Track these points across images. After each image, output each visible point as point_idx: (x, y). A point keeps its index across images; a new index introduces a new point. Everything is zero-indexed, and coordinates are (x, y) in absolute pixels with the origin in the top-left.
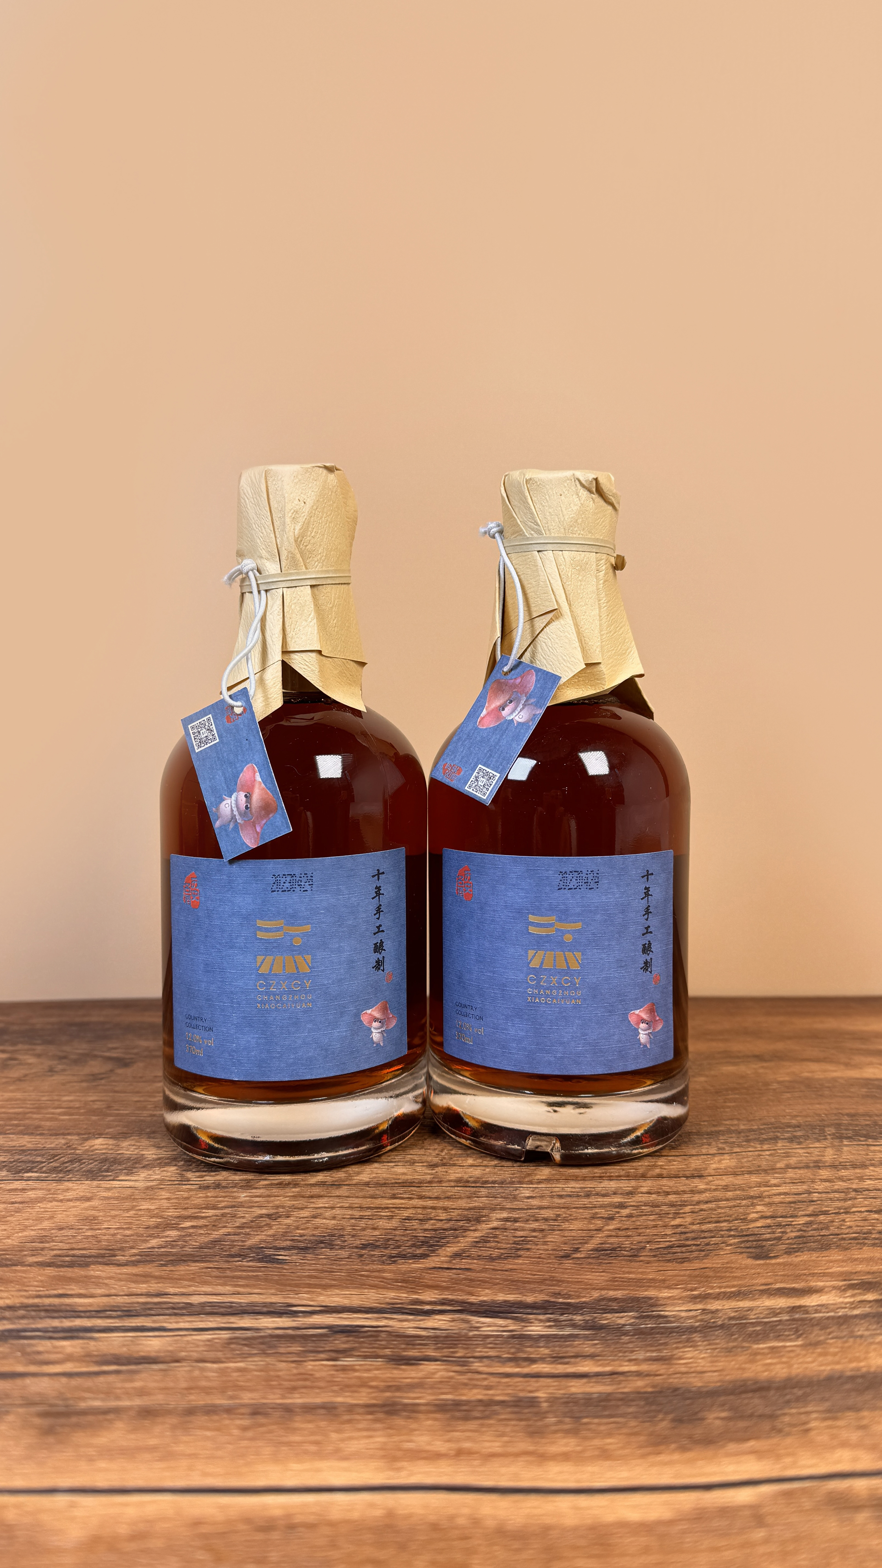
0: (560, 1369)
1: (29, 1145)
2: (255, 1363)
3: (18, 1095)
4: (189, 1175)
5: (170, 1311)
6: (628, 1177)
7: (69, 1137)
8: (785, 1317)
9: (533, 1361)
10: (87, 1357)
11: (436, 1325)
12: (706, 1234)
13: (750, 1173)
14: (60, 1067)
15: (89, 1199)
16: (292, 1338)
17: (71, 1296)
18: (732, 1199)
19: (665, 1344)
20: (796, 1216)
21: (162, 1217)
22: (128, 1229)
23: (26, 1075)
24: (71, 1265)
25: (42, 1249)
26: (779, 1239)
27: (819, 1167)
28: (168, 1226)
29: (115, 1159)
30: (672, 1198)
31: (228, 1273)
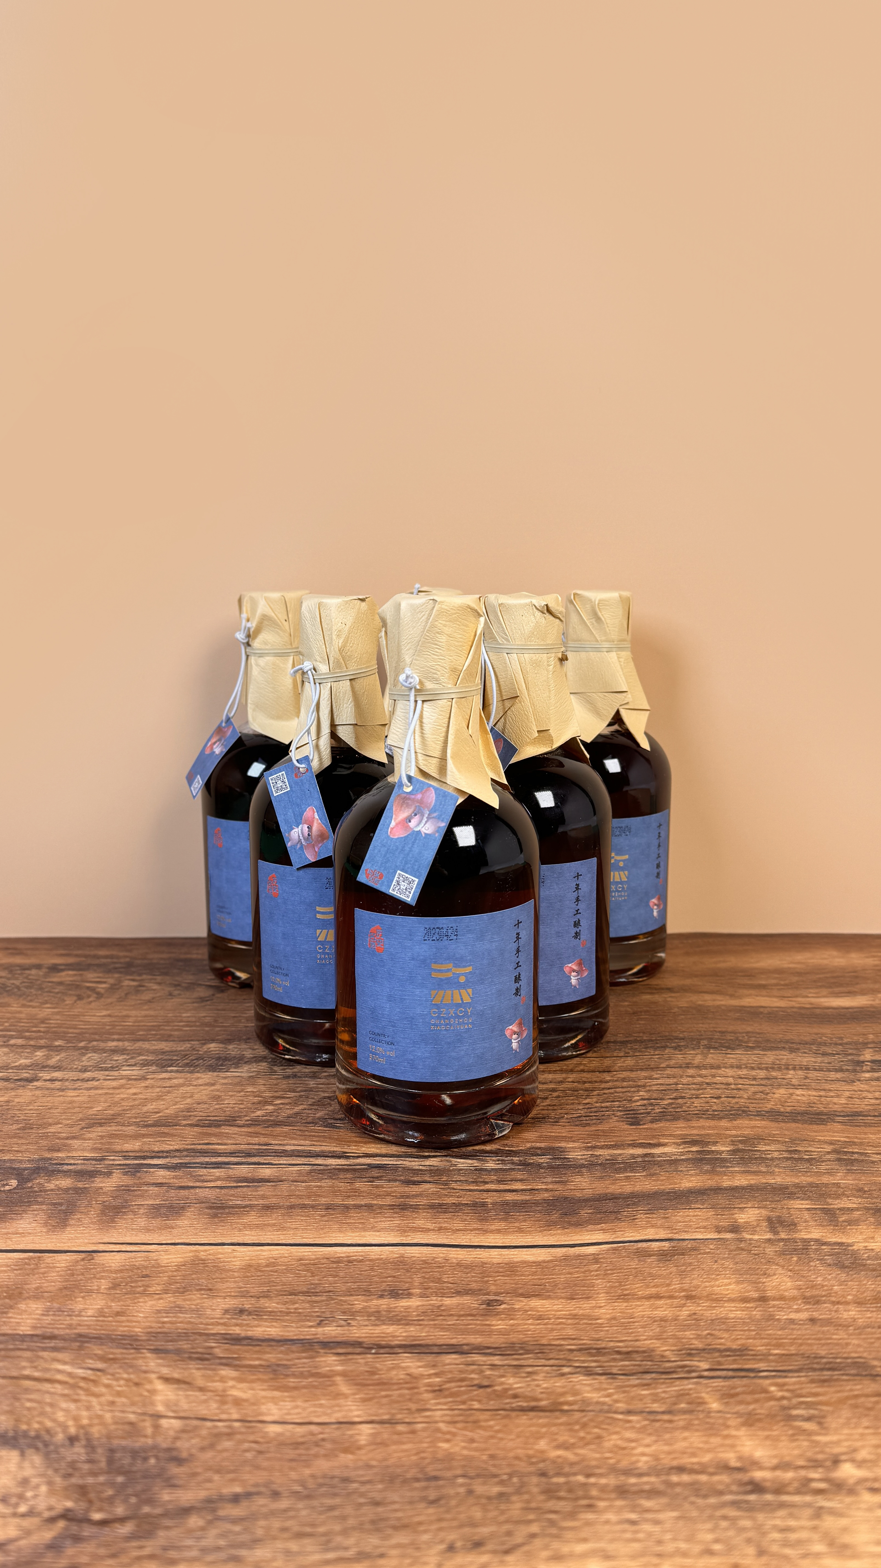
0: (502, 1187)
1: (167, 1049)
2: (326, 1183)
3: (152, 1013)
4: (276, 1068)
5: (274, 1154)
6: (562, 1071)
7: (192, 1043)
8: (640, 1159)
9: (486, 1183)
10: (229, 1178)
11: (431, 1164)
12: (604, 1109)
13: (642, 1070)
14: (176, 992)
15: (213, 1085)
16: (347, 1170)
17: (213, 1144)
18: (625, 1087)
19: (565, 1174)
20: (664, 1099)
21: (261, 1097)
22: (242, 1104)
23: (153, 998)
24: (210, 1126)
25: (190, 1116)
26: (649, 1113)
27: (688, 1067)
28: (266, 1103)
29: (226, 1057)
30: (587, 1085)
31: (307, 1133)
